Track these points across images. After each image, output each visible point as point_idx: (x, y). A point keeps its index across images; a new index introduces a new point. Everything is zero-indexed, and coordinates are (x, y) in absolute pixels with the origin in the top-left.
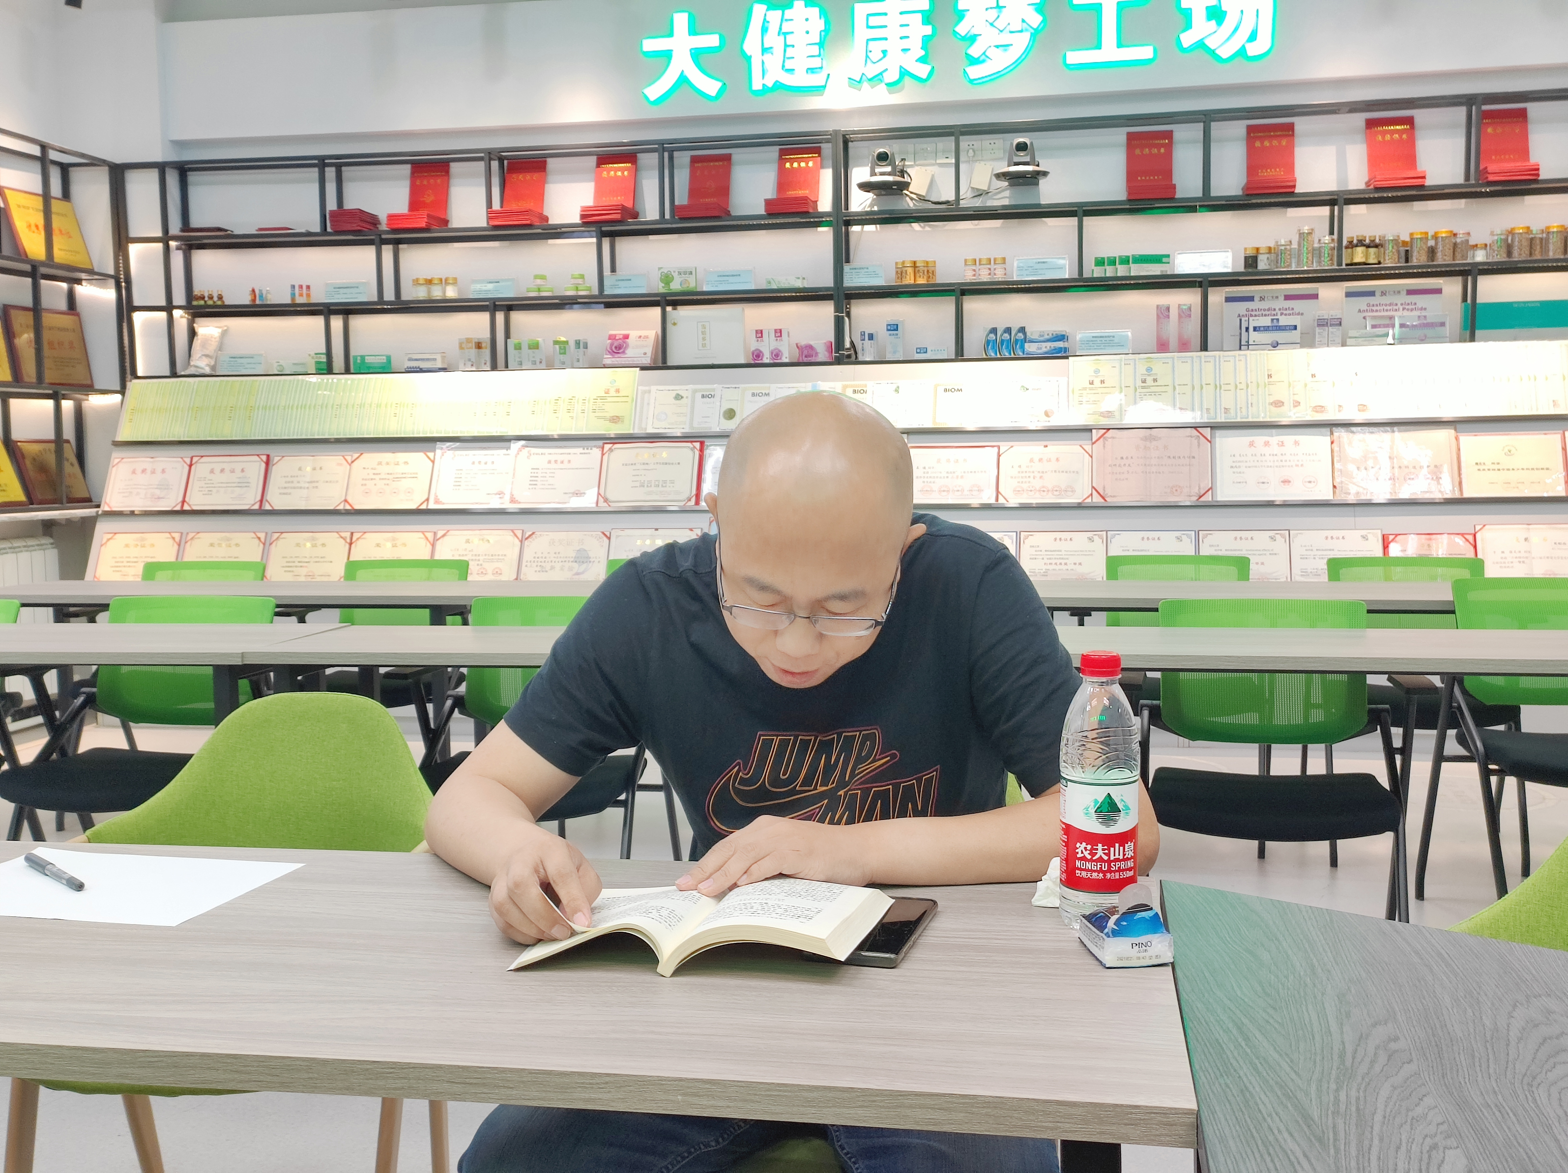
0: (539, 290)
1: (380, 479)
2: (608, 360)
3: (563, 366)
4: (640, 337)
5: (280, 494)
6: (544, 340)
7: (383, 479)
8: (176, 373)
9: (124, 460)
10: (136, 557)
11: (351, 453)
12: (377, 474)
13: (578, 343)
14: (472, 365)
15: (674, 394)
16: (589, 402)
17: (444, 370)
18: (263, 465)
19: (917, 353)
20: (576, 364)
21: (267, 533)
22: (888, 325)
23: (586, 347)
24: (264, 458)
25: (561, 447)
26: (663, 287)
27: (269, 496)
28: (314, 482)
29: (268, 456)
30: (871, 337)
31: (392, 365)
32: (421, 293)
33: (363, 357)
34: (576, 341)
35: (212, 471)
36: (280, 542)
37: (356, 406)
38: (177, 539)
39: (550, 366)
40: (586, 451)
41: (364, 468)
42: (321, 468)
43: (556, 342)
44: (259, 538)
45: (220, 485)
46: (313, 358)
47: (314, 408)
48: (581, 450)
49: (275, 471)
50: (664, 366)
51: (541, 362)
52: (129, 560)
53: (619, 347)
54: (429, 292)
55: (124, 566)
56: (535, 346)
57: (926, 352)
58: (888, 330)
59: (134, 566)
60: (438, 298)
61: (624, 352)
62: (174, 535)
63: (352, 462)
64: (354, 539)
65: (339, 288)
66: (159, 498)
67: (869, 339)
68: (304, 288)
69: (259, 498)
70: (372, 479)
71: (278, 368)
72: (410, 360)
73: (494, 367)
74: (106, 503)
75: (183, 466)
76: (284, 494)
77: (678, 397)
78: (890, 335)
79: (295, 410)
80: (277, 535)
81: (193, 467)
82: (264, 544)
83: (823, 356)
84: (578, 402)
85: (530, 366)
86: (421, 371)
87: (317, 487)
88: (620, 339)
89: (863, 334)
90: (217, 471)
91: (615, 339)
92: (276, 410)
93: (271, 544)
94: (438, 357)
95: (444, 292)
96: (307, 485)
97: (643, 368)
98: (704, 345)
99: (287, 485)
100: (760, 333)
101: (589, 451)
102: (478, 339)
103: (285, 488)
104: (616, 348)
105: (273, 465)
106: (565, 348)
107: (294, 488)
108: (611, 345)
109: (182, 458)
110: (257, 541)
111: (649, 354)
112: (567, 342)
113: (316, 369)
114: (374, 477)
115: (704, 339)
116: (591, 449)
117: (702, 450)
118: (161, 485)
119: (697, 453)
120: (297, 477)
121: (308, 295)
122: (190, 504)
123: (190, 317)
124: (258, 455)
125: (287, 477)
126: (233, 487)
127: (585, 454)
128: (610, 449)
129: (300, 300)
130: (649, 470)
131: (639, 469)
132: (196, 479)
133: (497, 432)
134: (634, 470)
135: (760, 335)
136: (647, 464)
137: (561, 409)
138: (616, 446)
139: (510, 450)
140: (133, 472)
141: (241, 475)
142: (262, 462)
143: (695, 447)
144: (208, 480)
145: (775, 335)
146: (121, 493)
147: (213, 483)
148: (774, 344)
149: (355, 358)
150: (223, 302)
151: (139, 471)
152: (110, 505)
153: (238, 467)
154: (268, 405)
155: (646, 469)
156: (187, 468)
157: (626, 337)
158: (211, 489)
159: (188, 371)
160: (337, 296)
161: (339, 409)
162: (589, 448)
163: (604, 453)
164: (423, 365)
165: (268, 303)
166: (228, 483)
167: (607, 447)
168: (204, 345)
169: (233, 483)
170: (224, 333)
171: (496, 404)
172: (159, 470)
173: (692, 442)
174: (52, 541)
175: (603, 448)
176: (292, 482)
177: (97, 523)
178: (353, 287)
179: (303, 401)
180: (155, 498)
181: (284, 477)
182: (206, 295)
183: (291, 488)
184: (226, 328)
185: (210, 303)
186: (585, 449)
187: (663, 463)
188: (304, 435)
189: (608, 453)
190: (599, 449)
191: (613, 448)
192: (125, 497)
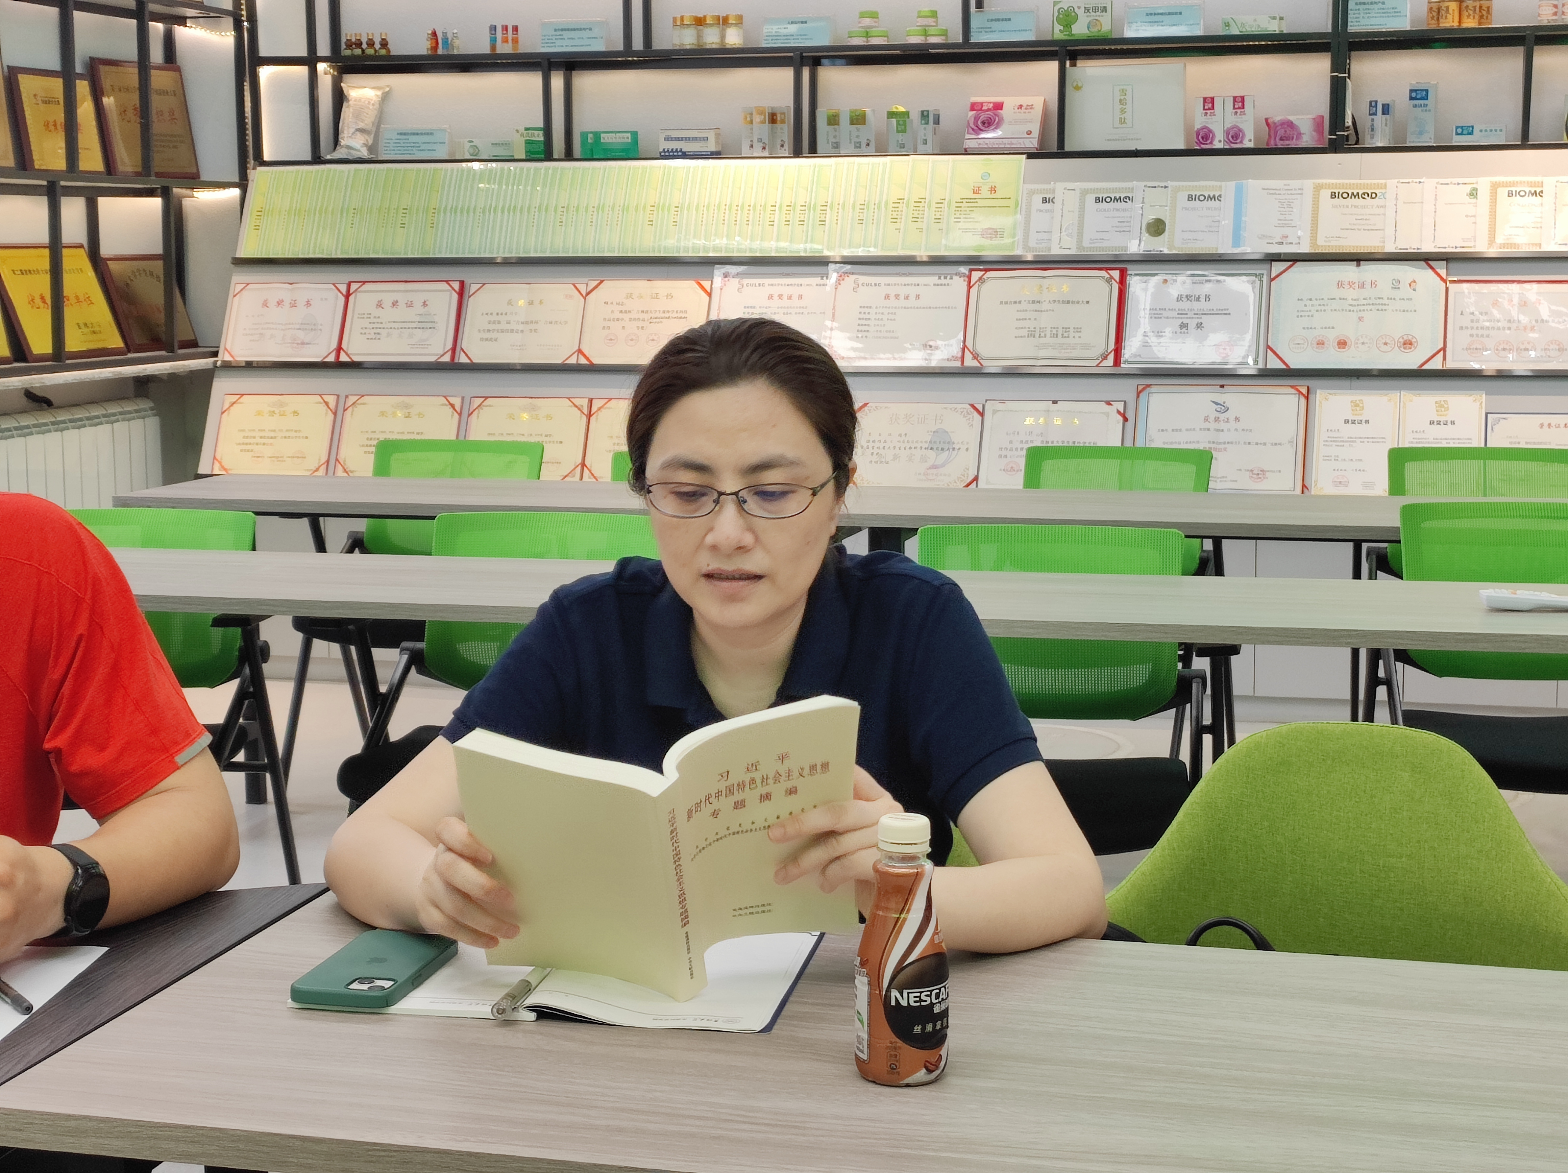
0: (867, 35)
1: (630, 319)
2: (971, 142)
3: (902, 150)
4: (1021, 106)
5: (482, 339)
6: (874, 110)
7: (635, 319)
8: (319, 157)
9: (249, 287)
10: (274, 431)
11: (585, 280)
12: (626, 312)
13: (924, 115)
14: (764, 148)
16: (949, 207)
17: (716, 155)
18: (455, 297)
19: (1457, 134)
20: (921, 147)
21: (463, 398)
22: (1411, 91)
23: (937, 121)
24: (456, 286)
25: (904, 275)
26: (1060, 30)
27: (465, 343)
28: (532, 322)
29: (462, 283)
30: (1386, 109)
31: (640, 148)
32: (687, 39)
33: (597, 135)
34: (922, 112)
35: (379, 305)
36: (484, 411)
37: (591, 209)
38: (332, 405)
39: (881, 151)
40: (943, 281)
41: (606, 303)
42: (541, 302)
43: (891, 115)
44: (453, 406)
45: (393, 325)
46: (522, 135)
47: (529, 212)
48: (934, 279)
49: (473, 305)
50: (1061, 153)
51: (868, 145)
52: (263, 434)
53: (987, 123)
54: (699, 36)
55: (257, 444)
56: (858, 119)
57: (1471, 133)
58: (1411, 98)
59: (271, 444)
60: (714, 46)
61: (996, 131)
62: (326, 398)
63: (588, 294)
64: (594, 409)
65: (562, 30)
66: (303, 343)
67: (1383, 113)
68: (499, 30)
69: (450, 345)
70: (618, 320)
71: (471, 151)
72: (667, 139)
73: (797, 153)
74: (226, 349)
75: (336, 297)
76: (487, 340)
78: (1414, 106)
79: (500, 213)
80: (478, 401)
81: (351, 298)
82: (460, 414)
83: (1308, 139)
84: (929, 207)
85: (851, 150)
86: (684, 155)
87: (536, 330)
88: (989, 110)
89: (1373, 104)
90: (387, 303)
91: (981, 109)
92: (472, 214)
93: (470, 414)
94: (711, 136)
95: (723, 37)
96: (521, 327)
97: (1031, 156)
98: (1123, 121)
99: (491, 327)
100: (1209, 103)
101: (948, 281)
102: (772, 108)
103: (489, 331)
104: (983, 123)
105: (470, 297)
106: (905, 122)
107: (502, 331)
108: (976, 119)
109: (334, 284)
110: (449, 410)
111: (1036, 134)
112: (907, 114)
113: (526, 152)
114: (621, 316)
115: (1123, 111)
116: (951, 278)
117: (1122, 282)
118: (305, 324)
119: (1116, 287)
120: (506, 314)
121: (515, 41)
122: (349, 353)
123: (336, 73)
124: (447, 282)
125: (491, 314)
126: (412, 328)
127: (941, 285)
128: (980, 278)
129: (504, 48)
130: (1042, 311)
131: (1026, 311)
132: (356, 316)
133: (805, 250)
134: (1018, 311)
135: (1210, 105)
136: (1039, 302)
137: (903, 217)
138: (990, 274)
139: (827, 278)
140: (263, 304)
141: (422, 310)
142: (453, 292)
143: (1112, 277)
144: (375, 317)
145: (1234, 105)
146: (247, 335)
147: (381, 323)
148: (1231, 120)
149: (584, 135)
150: (389, 51)
151: (272, 303)
152: (232, 353)
153: (418, 299)
154: (460, 206)
155: (1036, 311)
156: (342, 299)
157: (999, 106)
158: (378, 331)
159: (339, 154)
160: (559, 43)
161: (565, 213)
162: (948, 277)
163: (971, 284)
164: (687, 147)
165: (456, 52)
166: (404, 322)
167: (976, 275)
168: (357, 116)
169: (412, 322)
170: (386, 97)
171: (803, 208)
172: (301, 302)
173: (1107, 269)
174: (152, 405)
175: (969, 277)
176: (499, 322)
177: (215, 379)
178: (584, 29)
179: (511, 201)
180: (298, 344)
181: (487, 314)
182: (364, 41)
183: (498, 331)
184: (388, 89)
185: (370, 52)
186: (942, 278)
187: (1063, 302)
188: (514, 251)
189: (977, 285)
190: (962, 279)
191: (985, 277)
192: (253, 340)
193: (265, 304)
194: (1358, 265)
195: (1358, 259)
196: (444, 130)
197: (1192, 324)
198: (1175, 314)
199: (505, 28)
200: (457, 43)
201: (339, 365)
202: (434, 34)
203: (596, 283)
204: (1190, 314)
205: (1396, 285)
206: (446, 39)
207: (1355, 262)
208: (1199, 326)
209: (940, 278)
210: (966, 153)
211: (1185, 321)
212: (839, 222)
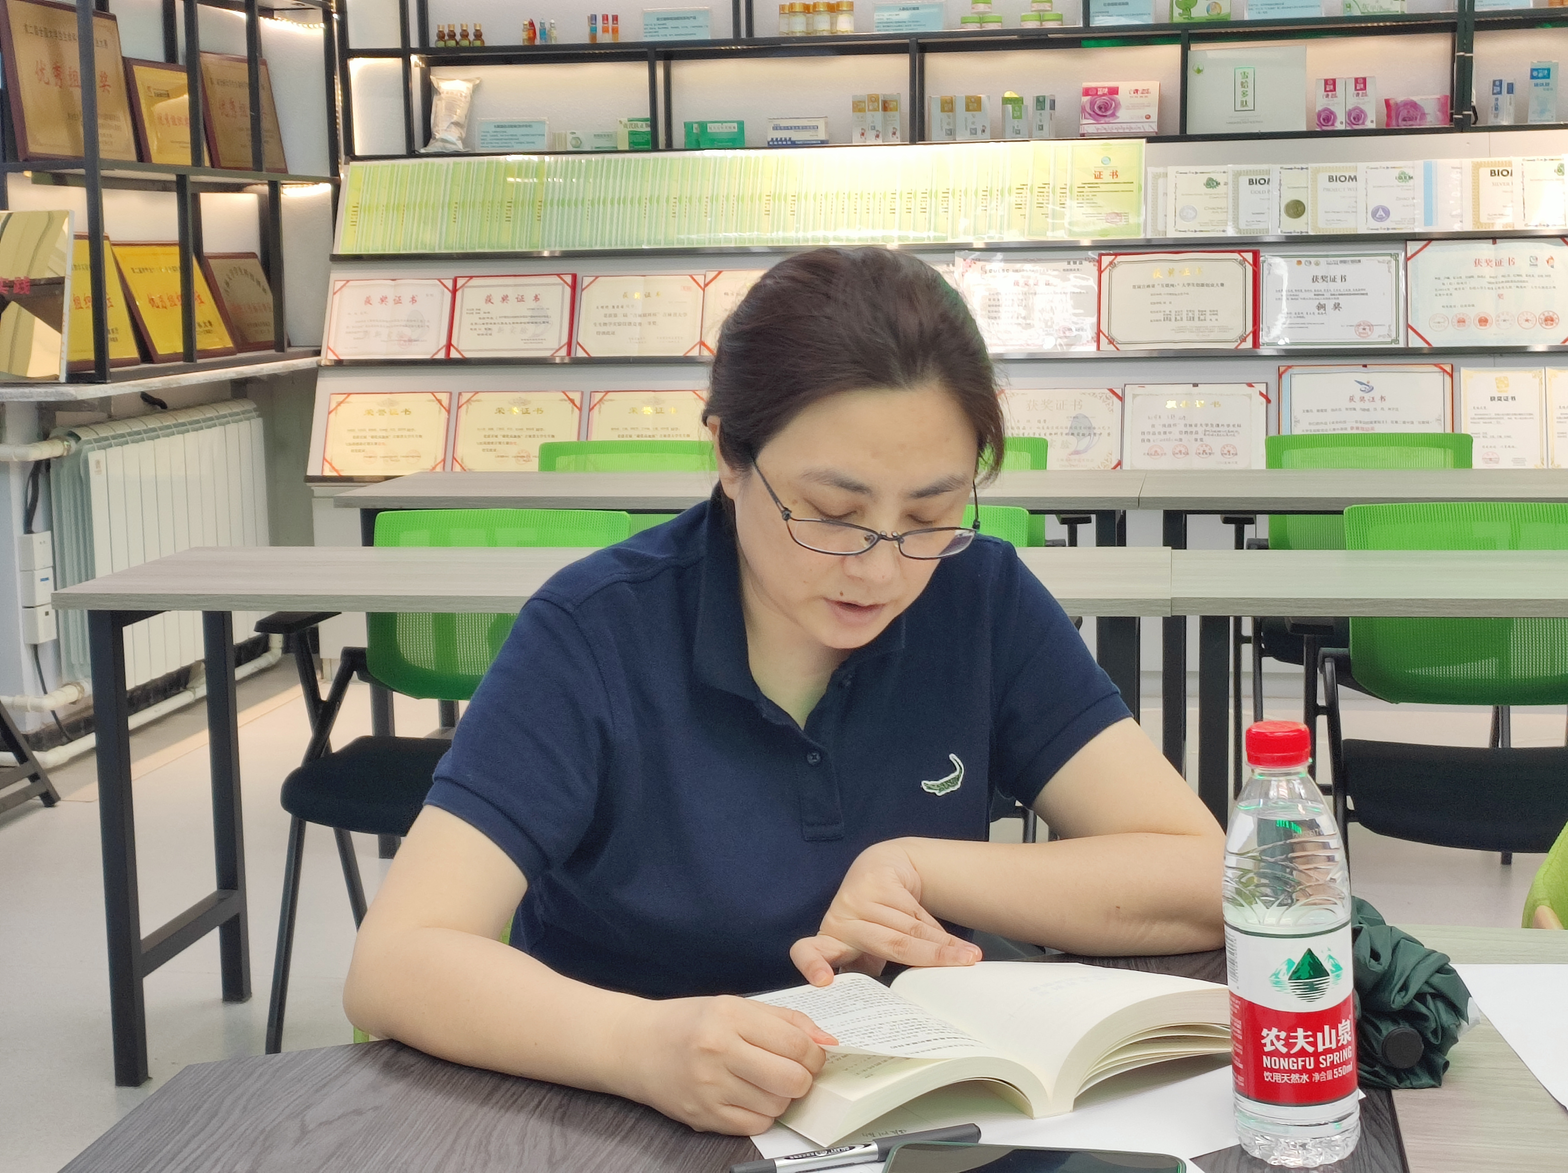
0: (981, 21)
2: (1089, 126)
3: (1017, 137)
4: (1138, 91)
5: (598, 333)
6: (989, 97)
8: (415, 151)
9: (351, 283)
10: (386, 430)
11: (703, 271)
13: (1040, 101)
14: (876, 136)
15: (1204, 178)
16: (1071, 192)
17: (828, 143)
18: (568, 290)
20: (1039, 133)
21: (582, 393)
22: (1532, 70)
23: (1053, 106)
24: (569, 279)
25: (1032, 261)
26: (1179, 14)
27: (581, 337)
28: (650, 315)
29: (574, 277)
30: (1510, 88)
31: (746, 137)
32: (796, 27)
33: (701, 124)
34: (1038, 98)
35: (489, 300)
36: (605, 406)
37: (704, 200)
38: (446, 403)
39: (998, 137)
40: (1072, 266)
41: (726, 294)
42: (658, 294)
43: (1006, 101)
44: (572, 401)
45: (504, 320)
46: (627, 126)
47: (639, 204)
48: (1064, 265)
49: (587, 298)
50: (1184, 137)
51: (983, 131)
52: (371, 434)
53: (1104, 107)
54: (810, 24)
55: (368, 444)
56: (974, 105)
58: (1533, 77)
59: (384, 444)
60: (823, 34)
61: (1113, 115)
62: (439, 396)
63: (706, 285)
65: (666, 19)
66: (410, 341)
67: (1508, 92)
68: (600, 19)
69: (565, 339)
71: (576, 142)
72: (776, 128)
73: (912, 139)
74: (329, 348)
75: (443, 293)
76: (604, 333)
77: (1211, 183)
78: (1536, 85)
79: (609, 205)
80: (598, 396)
81: (459, 294)
82: (580, 409)
83: (1433, 118)
84: (1053, 193)
86: (794, 145)
87: (654, 323)
88: (1104, 94)
89: (1497, 84)
90: (497, 299)
91: (1097, 94)
92: (580, 208)
93: (591, 410)
94: (821, 124)
95: (834, 24)
96: (638, 320)
97: (1151, 140)
98: (1244, 105)
99: (607, 320)
100: (1331, 85)
101: (1078, 266)
102: (888, 96)
103: (605, 324)
104: (1100, 108)
105: (583, 290)
106: (1020, 108)
107: (619, 324)
109: (439, 280)
110: (569, 405)
111: (1155, 117)
112: (1021, 100)
113: (634, 143)
115: (1245, 94)
116: (1081, 263)
117: (1256, 263)
118: (411, 321)
119: (1250, 269)
120: (622, 307)
121: (615, 31)
122: (459, 349)
123: (424, 66)
124: (558, 275)
125: (607, 307)
126: (525, 323)
127: (1071, 270)
128: (1111, 263)
129: (605, 38)
130: (1176, 295)
131: (1160, 294)
132: (465, 311)
133: (929, 238)
134: (1152, 295)
135: (1332, 87)
136: (1173, 285)
137: (1028, 203)
138: (1121, 258)
139: (953, 265)
140: (366, 302)
141: (534, 304)
142: (566, 285)
143: (1245, 260)
144: (485, 313)
145: (1356, 87)
146: (350, 333)
147: (492, 318)
148: (1353, 101)
149: (688, 126)
150: (483, 42)
151: (376, 300)
152: (336, 352)
153: (529, 293)
154: (567, 199)
155: (1170, 294)
156: (449, 295)
157: (1114, 91)
158: (489, 326)
159: (432, 148)
160: (662, 32)
161: (678, 204)
162: (1078, 263)
163: (1102, 269)
164: (796, 136)
165: (553, 43)
166: (515, 317)
167: (1106, 260)
168: (451, 108)
169: (524, 317)
170: (476, 89)
171: (924, 195)
172: (406, 299)
173: (1239, 252)
174: (255, 406)
175: (1100, 262)
176: (616, 316)
177: (319, 379)
178: (688, 18)
179: (620, 193)
180: (405, 341)
181: (602, 307)
182: (458, 32)
183: (615, 324)
184: (478, 82)
185: (465, 43)
186: (1072, 263)
187: (1198, 285)
188: (627, 243)
189: (1107, 270)
190: (1092, 264)
191: (1115, 261)
192: (358, 338)
193: (368, 301)
194: (1494, 243)
195: (1494, 237)
196: (543, 123)
197: (1330, 304)
198: (1311, 295)
199: (605, 18)
200: (555, 33)
201: (448, 363)
202: (532, 24)
203: (714, 274)
204: (1327, 295)
205: (1534, 262)
206: (543, 31)
207: (1491, 241)
208: (1337, 306)
209: (1069, 263)
210: (1083, 137)
211: (1322, 302)
212: (963, 208)
